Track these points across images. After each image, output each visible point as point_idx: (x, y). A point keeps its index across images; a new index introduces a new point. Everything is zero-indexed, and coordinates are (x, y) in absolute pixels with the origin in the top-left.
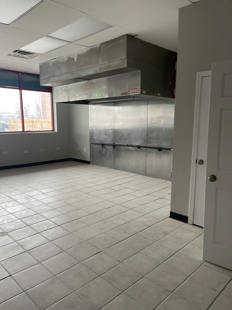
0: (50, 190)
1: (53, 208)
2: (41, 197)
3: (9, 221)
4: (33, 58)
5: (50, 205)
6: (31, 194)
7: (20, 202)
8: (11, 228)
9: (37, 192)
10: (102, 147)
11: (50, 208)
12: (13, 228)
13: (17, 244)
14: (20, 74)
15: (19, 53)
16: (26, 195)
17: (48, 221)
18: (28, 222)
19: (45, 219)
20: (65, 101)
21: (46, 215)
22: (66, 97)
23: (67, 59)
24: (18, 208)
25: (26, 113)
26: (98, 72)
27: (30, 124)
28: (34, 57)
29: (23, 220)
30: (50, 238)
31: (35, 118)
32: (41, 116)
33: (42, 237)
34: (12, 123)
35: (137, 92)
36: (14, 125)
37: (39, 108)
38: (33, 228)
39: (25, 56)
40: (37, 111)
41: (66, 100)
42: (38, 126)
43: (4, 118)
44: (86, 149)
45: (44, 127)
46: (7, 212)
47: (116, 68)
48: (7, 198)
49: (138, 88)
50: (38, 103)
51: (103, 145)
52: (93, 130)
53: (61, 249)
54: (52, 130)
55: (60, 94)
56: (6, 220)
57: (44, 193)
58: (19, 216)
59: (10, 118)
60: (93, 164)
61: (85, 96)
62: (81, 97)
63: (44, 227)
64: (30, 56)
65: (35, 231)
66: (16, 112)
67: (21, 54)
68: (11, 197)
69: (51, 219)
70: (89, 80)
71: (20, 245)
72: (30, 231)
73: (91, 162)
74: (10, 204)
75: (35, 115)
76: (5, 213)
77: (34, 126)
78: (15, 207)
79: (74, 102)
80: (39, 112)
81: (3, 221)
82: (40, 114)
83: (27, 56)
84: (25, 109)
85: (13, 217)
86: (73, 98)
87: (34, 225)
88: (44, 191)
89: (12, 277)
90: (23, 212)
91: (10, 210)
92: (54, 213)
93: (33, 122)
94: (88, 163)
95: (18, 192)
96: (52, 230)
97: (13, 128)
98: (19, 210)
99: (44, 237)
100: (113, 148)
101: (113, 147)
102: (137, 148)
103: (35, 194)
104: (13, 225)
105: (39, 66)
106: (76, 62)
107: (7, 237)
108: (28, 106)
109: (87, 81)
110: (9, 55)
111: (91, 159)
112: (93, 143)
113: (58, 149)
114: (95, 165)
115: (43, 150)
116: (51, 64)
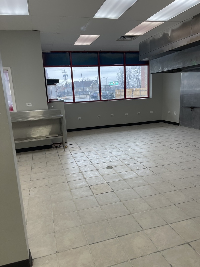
0: (143, 144)
1: (144, 156)
2: (136, 148)
3: (114, 161)
4: (134, 39)
5: (142, 153)
6: (129, 145)
7: (121, 149)
8: (115, 165)
9: (133, 144)
10: (192, 110)
11: (142, 155)
12: (116, 165)
13: (118, 175)
14: (125, 53)
15: (124, 37)
16: (125, 146)
17: (139, 164)
18: (126, 163)
19: (138, 162)
20: (159, 72)
21: (139, 160)
22: (160, 68)
23: (162, 35)
24: (120, 153)
25: (129, 83)
26: (189, 43)
27: (131, 93)
28: (136, 38)
29: (123, 161)
30: (140, 175)
31: (135, 87)
32: (140, 85)
33: (135, 174)
34: (118, 92)
36: (119, 94)
37: (139, 78)
38: (128, 167)
39: (129, 39)
40: (137, 82)
41: (160, 70)
42: (138, 94)
43: (112, 89)
44: (176, 112)
45: (142, 94)
46: (112, 155)
48: (113, 146)
50: (138, 74)
51: (192, 108)
52: (184, 95)
53: (147, 183)
54: (147, 96)
55: (155, 66)
56: (112, 160)
57: (138, 145)
58: (120, 158)
59: (116, 89)
60: (182, 126)
61: (177, 65)
62: (173, 67)
63: (137, 168)
64: (133, 38)
65: (130, 169)
66: (121, 83)
67: (126, 38)
68: (115, 146)
69: (141, 163)
70: (181, 51)
71: (120, 176)
72: (127, 168)
73: (180, 124)
74: (114, 150)
75: (136, 85)
76: (111, 155)
77: (134, 94)
78: (118, 152)
79: (167, 72)
80: (139, 82)
81: (110, 160)
82: (140, 84)
83: (130, 39)
84: (128, 81)
85: (116, 158)
86: (166, 68)
87: (130, 165)
88: (138, 144)
89: (114, 192)
90: (122, 156)
91: (114, 154)
92: (144, 159)
93: (133, 91)
94: (177, 124)
95: (120, 143)
96: (142, 170)
97: (118, 97)
98: (120, 155)
99: (136, 173)
103: (131, 145)
104: (116, 163)
105: (139, 45)
106: (169, 36)
107: (112, 169)
108: (130, 78)
109: (179, 52)
110: (117, 40)
111: (180, 121)
112: (183, 107)
113: (152, 112)
114: (184, 126)
115: (139, 113)
116: (149, 41)
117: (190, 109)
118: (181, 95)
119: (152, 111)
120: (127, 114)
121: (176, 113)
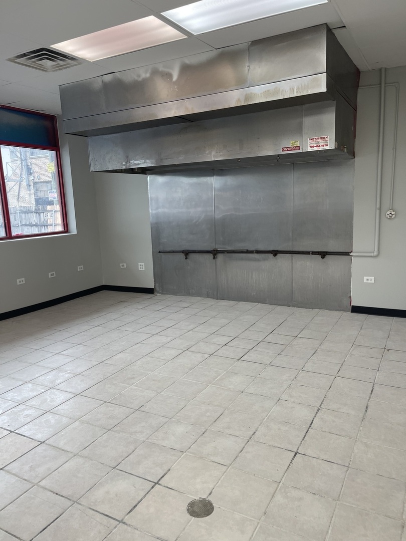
10: (186, 258)
23: (148, 75)
35: (327, 145)
44: (143, 264)
47: (295, 95)
49: (327, 138)
51: (187, 253)
54: (61, 230)
60: (162, 294)
73: (158, 289)
86: (148, 161)
94: (150, 291)
100: (214, 258)
101: (213, 256)
102: (271, 255)
106: (174, 82)
110: (10, 60)
111: (157, 284)
112: (161, 252)
113: (80, 268)
114: (168, 294)
115: (53, 274)
116: (98, 84)
117: (182, 256)
118: (151, 224)
119: (82, 266)
120: (21, 280)
121: (144, 267)
